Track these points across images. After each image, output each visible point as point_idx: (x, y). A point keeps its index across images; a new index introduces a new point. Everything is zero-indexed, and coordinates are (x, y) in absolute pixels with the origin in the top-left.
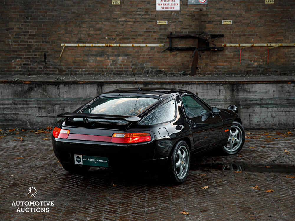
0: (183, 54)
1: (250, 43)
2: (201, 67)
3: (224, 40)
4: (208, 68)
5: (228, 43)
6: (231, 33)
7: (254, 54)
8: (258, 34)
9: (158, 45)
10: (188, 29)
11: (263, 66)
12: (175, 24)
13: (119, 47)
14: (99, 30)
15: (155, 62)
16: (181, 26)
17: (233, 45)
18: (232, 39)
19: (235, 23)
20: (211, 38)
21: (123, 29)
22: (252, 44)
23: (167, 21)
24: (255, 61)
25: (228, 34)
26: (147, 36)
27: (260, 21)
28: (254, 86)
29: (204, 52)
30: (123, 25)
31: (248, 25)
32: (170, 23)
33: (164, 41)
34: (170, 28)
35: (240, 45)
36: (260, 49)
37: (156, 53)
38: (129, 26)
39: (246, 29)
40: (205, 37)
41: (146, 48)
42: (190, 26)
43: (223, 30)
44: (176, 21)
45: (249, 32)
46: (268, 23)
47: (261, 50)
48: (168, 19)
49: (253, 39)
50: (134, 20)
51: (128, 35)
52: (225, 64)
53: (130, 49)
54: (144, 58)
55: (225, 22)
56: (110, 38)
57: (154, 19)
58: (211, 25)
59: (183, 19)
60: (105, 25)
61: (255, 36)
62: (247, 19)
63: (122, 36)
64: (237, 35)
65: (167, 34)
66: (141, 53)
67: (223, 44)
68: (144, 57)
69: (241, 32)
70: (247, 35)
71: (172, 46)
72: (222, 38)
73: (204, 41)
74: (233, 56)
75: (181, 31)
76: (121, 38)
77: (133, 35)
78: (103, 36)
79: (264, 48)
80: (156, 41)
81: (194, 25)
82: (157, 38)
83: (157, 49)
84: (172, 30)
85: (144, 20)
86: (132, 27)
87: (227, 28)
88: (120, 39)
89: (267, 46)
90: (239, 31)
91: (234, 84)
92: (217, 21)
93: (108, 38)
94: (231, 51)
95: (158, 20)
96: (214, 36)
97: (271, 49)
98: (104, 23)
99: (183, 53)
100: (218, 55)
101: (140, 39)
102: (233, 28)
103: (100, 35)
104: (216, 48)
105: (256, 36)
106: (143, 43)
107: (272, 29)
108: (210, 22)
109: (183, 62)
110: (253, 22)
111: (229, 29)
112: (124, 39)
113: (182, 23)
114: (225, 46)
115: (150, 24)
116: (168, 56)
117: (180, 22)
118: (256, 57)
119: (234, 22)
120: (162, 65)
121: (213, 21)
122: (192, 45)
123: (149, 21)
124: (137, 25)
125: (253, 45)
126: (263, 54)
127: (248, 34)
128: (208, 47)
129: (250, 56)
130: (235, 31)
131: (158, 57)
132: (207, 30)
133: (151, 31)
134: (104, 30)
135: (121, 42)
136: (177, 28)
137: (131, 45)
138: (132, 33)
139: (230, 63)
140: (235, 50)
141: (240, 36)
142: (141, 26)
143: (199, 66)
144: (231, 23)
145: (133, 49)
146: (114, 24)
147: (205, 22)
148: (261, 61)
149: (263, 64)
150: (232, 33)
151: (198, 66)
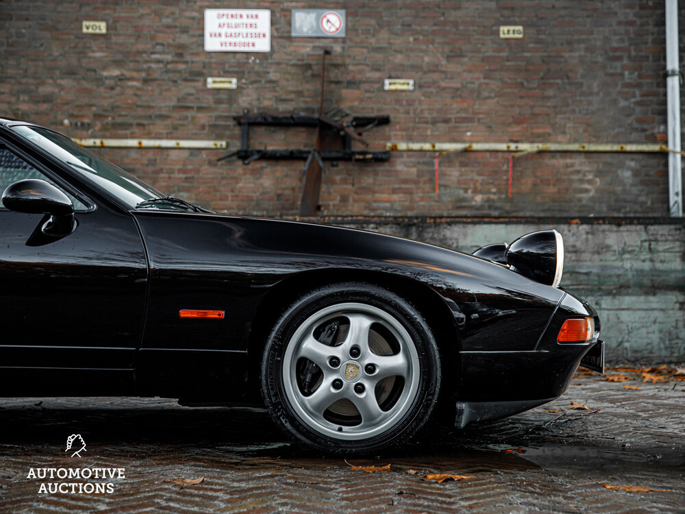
0: (281, 169)
1: (463, 142)
2: (329, 205)
3: (392, 133)
4: (350, 208)
5: (403, 139)
6: (408, 113)
7: (472, 171)
8: (482, 118)
9: (209, 144)
10: (293, 103)
11: (498, 204)
12: (257, 89)
13: (103, 150)
14: (44, 102)
15: (201, 189)
16: (273, 94)
17: (416, 146)
18: (413, 131)
19: (421, 86)
20: (354, 123)
21: (112, 100)
22: (466, 145)
23: (234, 81)
24: (476, 191)
25: (403, 116)
26: (180, 119)
27: (487, 84)
28: (469, 232)
29: (337, 166)
30: (112, 88)
31: (456, 93)
32: (244, 86)
33: (228, 133)
34: (245, 98)
35: (434, 146)
36: (490, 157)
37: (206, 167)
38: (131, 92)
39: (451, 105)
40: (337, 118)
41: (176, 151)
42: (300, 93)
43: (388, 107)
44: (259, 79)
45: (458, 113)
46: (509, 90)
47: (492, 160)
48: (239, 75)
49: (469, 131)
50: (143, 75)
51: (126, 116)
52: (395, 197)
53: (133, 155)
54: (170, 178)
55: (394, 83)
56: (76, 124)
57: (198, 75)
58: (356, 92)
59: (278, 75)
60: (62, 88)
61: (474, 122)
62: (451, 78)
63: (110, 119)
64: (425, 120)
65: (235, 114)
66: (162, 166)
67: (389, 145)
68: (172, 176)
69: (438, 113)
70: (453, 120)
71: (248, 146)
72: (386, 129)
73: (335, 130)
74: (418, 176)
75: (275, 106)
76: (107, 124)
77: (141, 117)
78: (56, 117)
79: (500, 155)
80: (206, 131)
81: (308, 90)
82: (206, 123)
83: (207, 156)
84: (250, 104)
85: (171, 75)
86: (139, 93)
87: (398, 101)
88: (104, 128)
89: (509, 151)
90: (433, 110)
91: (410, 225)
92: (372, 82)
93: (71, 124)
94: (411, 162)
95: (212, 76)
96: (362, 123)
97: (519, 158)
98: (59, 81)
99: (279, 168)
100: (376, 173)
101: (160, 127)
102: (414, 101)
103: (47, 114)
104: (369, 153)
105: (476, 124)
106: (169, 136)
107: (519, 106)
108: (351, 84)
109: (279, 192)
110: (469, 85)
111: (404, 103)
112: (116, 126)
113: (278, 86)
114: (394, 148)
115: (187, 88)
116: (239, 174)
117: (271, 82)
118: (480, 178)
119: (419, 86)
120: (221, 200)
121: (361, 82)
122: (305, 146)
123: (186, 80)
124: (152, 91)
125: (470, 147)
126: (496, 172)
127: (455, 118)
128: (347, 151)
129: (464, 178)
130: (420, 108)
131: (209, 176)
132: (345, 106)
133: (191, 105)
134: (59, 101)
135: (108, 134)
136: (262, 98)
137: (133, 143)
138: (139, 109)
139: (408, 196)
140: (422, 160)
141: (434, 122)
142: (164, 93)
143: (325, 203)
144: (411, 87)
145: (142, 155)
146: (86, 84)
147: (338, 83)
148: (494, 190)
149: (499, 198)
150: (412, 115)
151: (320, 203)
